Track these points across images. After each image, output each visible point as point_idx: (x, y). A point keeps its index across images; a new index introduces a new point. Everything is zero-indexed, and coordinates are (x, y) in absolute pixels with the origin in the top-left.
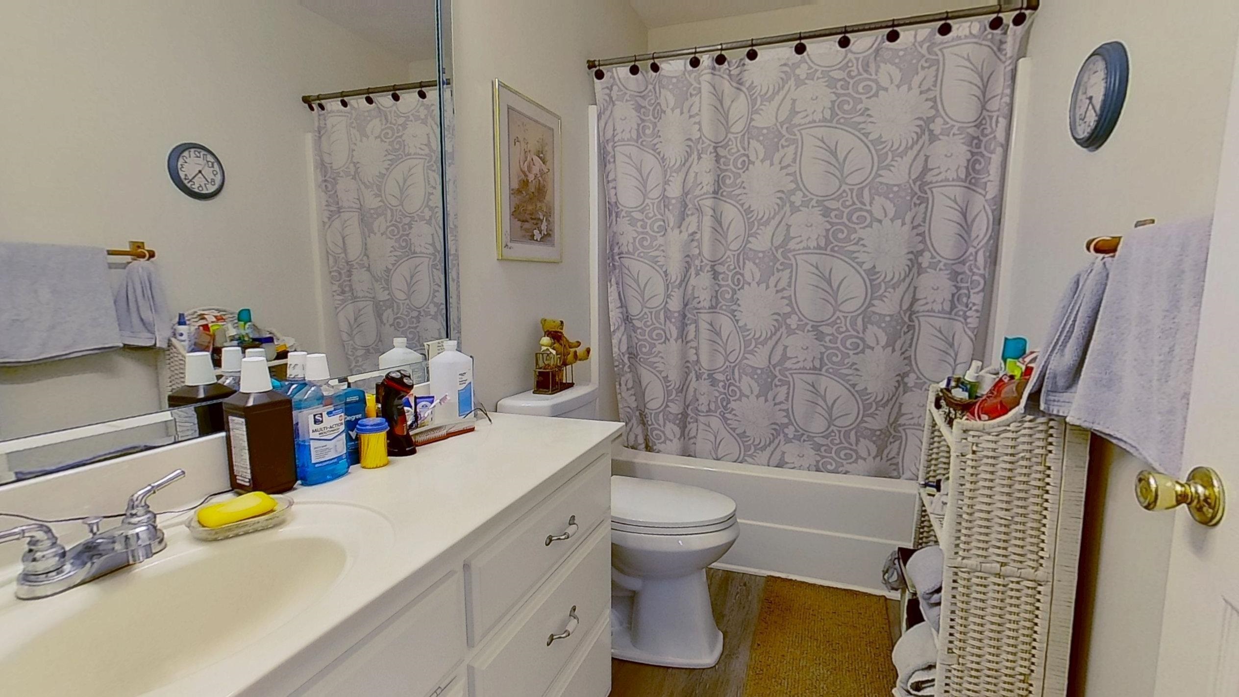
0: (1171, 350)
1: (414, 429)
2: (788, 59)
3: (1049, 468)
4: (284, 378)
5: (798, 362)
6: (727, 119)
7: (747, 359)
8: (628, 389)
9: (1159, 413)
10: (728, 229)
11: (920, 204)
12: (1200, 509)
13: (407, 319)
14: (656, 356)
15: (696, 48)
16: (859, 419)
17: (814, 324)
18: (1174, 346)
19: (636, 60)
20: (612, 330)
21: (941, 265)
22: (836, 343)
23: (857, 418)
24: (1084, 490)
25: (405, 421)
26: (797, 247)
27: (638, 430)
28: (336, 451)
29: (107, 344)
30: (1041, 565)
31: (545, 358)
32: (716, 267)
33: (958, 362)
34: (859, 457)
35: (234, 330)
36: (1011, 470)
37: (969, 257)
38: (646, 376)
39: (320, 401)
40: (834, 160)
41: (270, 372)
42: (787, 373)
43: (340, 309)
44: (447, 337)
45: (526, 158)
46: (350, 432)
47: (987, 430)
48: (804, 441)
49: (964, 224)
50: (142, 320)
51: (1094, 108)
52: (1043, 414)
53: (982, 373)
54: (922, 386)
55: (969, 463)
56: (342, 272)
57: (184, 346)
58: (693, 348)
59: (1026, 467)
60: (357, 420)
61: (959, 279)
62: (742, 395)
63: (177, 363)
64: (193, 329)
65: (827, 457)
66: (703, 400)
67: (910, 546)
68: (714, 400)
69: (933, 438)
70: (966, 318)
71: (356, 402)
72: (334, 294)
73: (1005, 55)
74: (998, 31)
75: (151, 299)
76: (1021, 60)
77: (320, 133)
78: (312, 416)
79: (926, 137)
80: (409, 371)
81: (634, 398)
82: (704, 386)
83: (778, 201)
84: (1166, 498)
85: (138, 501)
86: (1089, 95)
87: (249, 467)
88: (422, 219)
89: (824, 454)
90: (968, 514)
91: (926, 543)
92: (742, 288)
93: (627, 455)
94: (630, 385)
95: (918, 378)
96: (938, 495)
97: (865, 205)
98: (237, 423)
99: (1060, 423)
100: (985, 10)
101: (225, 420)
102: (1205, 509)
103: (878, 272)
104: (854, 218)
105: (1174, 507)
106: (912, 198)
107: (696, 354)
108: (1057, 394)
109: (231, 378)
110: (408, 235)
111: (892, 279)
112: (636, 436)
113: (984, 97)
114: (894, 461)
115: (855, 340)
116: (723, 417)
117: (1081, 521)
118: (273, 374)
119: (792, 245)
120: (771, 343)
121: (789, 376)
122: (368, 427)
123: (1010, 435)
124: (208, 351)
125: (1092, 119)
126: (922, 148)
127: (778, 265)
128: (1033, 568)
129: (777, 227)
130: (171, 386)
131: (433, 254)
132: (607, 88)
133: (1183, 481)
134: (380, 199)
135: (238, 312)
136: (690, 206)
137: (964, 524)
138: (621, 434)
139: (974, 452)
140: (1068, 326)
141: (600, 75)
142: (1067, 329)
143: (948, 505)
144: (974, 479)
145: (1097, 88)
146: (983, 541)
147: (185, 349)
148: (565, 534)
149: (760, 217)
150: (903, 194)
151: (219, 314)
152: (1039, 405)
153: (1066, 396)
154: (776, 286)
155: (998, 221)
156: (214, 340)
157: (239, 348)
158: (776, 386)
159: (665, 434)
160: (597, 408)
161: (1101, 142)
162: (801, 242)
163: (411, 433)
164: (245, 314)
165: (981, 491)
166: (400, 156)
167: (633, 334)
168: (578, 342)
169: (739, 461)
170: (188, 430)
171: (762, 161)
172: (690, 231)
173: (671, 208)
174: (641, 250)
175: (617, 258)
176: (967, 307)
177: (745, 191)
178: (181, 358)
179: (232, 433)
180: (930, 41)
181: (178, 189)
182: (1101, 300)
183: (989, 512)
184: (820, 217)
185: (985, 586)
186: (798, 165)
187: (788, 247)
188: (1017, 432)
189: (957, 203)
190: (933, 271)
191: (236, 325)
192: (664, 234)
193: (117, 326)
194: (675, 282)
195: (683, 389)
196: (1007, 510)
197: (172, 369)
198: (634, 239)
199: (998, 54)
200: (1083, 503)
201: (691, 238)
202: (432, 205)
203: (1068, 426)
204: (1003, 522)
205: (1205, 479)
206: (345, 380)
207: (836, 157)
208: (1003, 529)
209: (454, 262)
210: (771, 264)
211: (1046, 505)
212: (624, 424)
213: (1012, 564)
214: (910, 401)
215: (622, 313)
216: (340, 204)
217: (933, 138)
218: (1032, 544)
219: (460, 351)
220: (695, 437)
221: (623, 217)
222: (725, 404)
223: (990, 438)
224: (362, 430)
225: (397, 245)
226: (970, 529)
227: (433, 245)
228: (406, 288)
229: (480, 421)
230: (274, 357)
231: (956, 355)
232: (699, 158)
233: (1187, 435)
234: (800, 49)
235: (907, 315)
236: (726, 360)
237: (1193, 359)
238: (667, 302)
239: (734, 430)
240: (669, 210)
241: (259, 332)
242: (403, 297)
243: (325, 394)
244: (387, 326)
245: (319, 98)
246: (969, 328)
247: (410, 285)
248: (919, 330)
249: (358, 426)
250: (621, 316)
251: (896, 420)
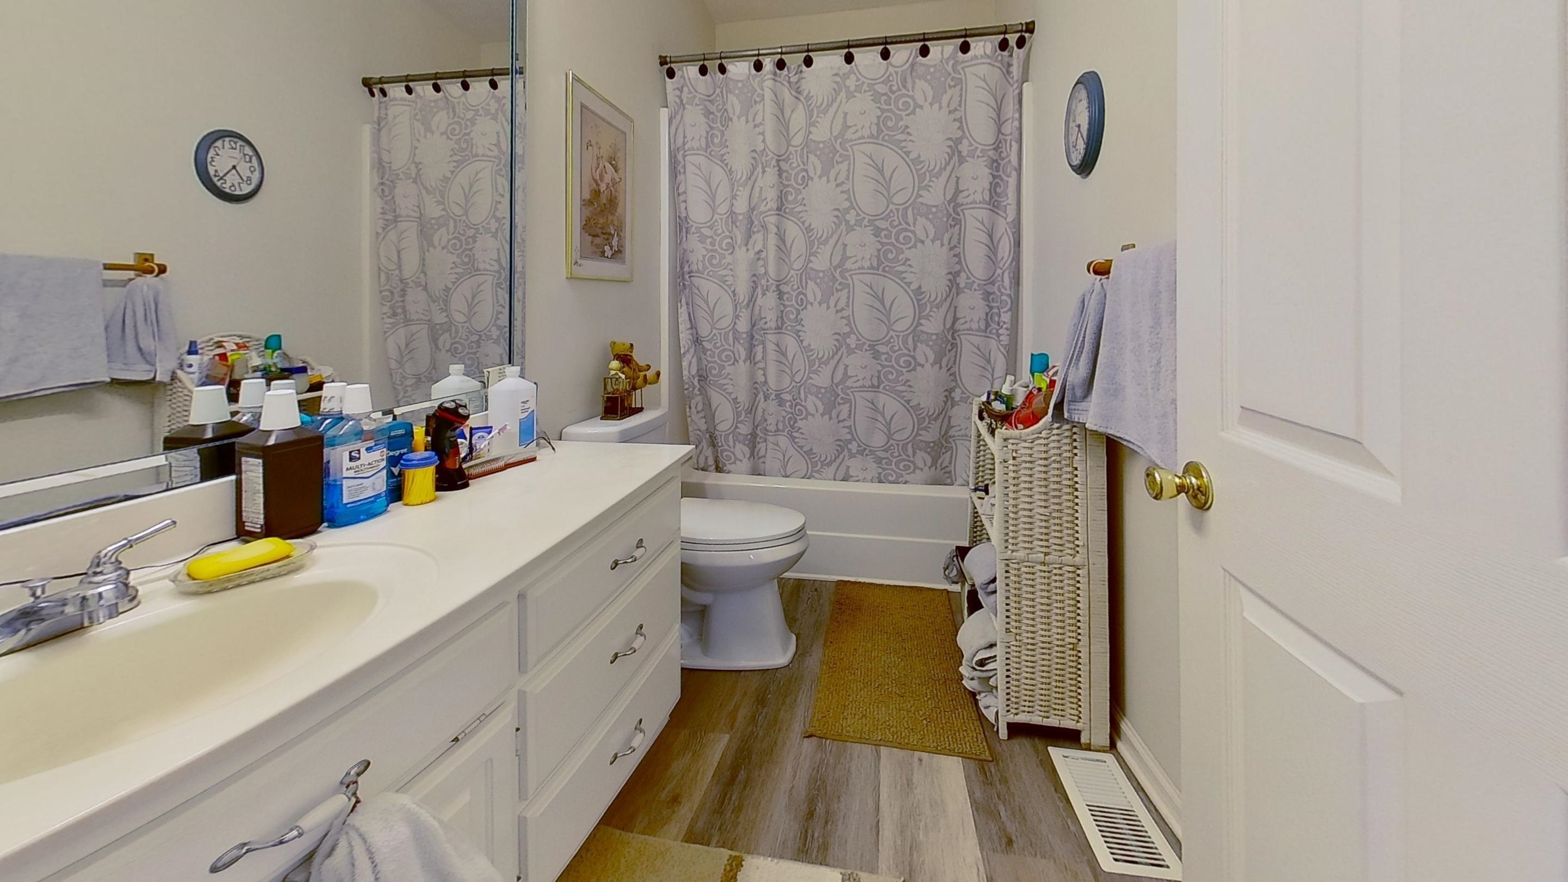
0: (1159, 362)
1: (468, 461)
2: (839, 68)
3: (1076, 469)
5: (858, 380)
6: (787, 130)
7: (811, 378)
8: (698, 412)
9: (1156, 417)
10: (791, 247)
11: (955, 226)
12: (1195, 497)
13: (466, 343)
14: (725, 378)
15: (759, 50)
16: (915, 433)
17: (872, 343)
18: (1160, 358)
19: (704, 59)
20: (682, 352)
21: (975, 286)
22: (891, 362)
23: (913, 431)
24: (1106, 487)
25: (458, 453)
26: (853, 267)
27: (709, 452)
28: (374, 489)
29: (90, 378)
30: (1078, 552)
31: (613, 383)
32: (780, 288)
33: (995, 377)
34: (916, 468)
35: (259, 359)
36: (1045, 472)
37: (997, 277)
38: (716, 398)
39: (359, 436)
40: (882, 178)
42: (848, 391)
43: (390, 333)
44: (510, 363)
45: (598, 164)
46: (393, 469)
47: (1023, 438)
48: (867, 455)
49: (991, 246)
50: (141, 350)
51: (1082, 136)
53: (1015, 386)
54: (966, 400)
55: (1011, 468)
56: (395, 291)
58: (761, 369)
59: (1058, 469)
60: (401, 455)
61: (990, 299)
62: (808, 413)
63: (181, 400)
65: (888, 469)
66: (771, 420)
67: (966, 544)
68: (782, 419)
69: (979, 447)
70: (998, 335)
71: (402, 436)
72: (384, 316)
73: (1013, 78)
74: (1006, 53)
75: (155, 324)
76: (1025, 84)
77: (379, 125)
78: (347, 452)
79: (956, 158)
80: (465, 400)
81: (704, 420)
82: (772, 406)
83: (835, 220)
84: (1169, 490)
85: (107, 558)
86: (1077, 122)
87: (262, 511)
88: (488, 230)
89: (885, 466)
90: (1013, 512)
91: (980, 540)
92: (805, 308)
93: (698, 477)
94: (700, 407)
95: (963, 393)
96: (986, 497)
97: (910, 226)
98: (252, 465)
99: (1080, 427)
100: (995, 30)
101: (237, 461)
102: (1199, 496)
103: (924, 293)
104: (902, 241)
105: (1176, 496)
106: (948, 220)
107: (764, 375)
108: (1077, 401)
109: (250, 415)
110: (471, 250)
111: (936, 299)
112: (706, 458)
113: (999, 120)
114: (947, 470)
115: (907, 358)
116: (791, 436)
117: (1106, 512)
119: (848, 265)
120: (833, 363)
121: (850, 394)
122: (414, 462)
123: (1042, 441)
124: (224, 385)
125: (1081, 147)
126: (953, 169)
127: (836, 285)
128: (1071, 555)
129: (835, 246)
130: (169, 426)
131: (498, 271)
132: (678, 89)
133: (1180, 474)
134: (442, 207)
135: (265, 338)
136: (756, 223)
137: (1011, 522)
138: (691, 457)
139: (1014, 458)
140: (1080, 342)
141: (671, 74)
142: (1079, 345)
143: (996, 506)
144: (1016, 482)
145: (1083, 117)
146: (1028, 536)
147: (194, 383)
148: (632, 557)
149: (819, 236)
150: (940, 215)
151: (241, 341)
152: (1062, 412)
153: (1084, 403)
154: (835, 306)
155: (1018, 243)
156: (232, 371)
157: (263, 380)
158: (839, 404)
159: (734, 455)
160: (667, 431)
161: (1089, 170)
162: (856, 261)
163: (464, 466)
164: (274, 340)
165: (1023, 492)
166: (467, 157)
167: (703, 356)
168: (648, 365)
169: (807, 476)
170: (186, 475)
171: (820, 177)
172: (756, 250)
173: (738, 225)
174: (711, 269)
175: (687, 277)
176: (999, 325)
177: (805, 208)
178: (187, 393)
179: (244, 476)
180: (954, 59)
181: (204, 188)
182: (1103, 318)
183: (1031, 510)
184: (872, 236)
185: (1033, 574)
186: (851, 183)
187: (845, 267)
188: (1047, 438)
189: (984, 225)
190: (969, 291)
191: (262, 354)
192: (732, 252)
193: (105, 356)
194: (743, 301)
195: (752, 409)
196: (1045, 507)
198: (704, 257)
199: (1008, 76)
201: (757, 256)
202: (498, 215)
204: (1043, 517)
205: (1195, 469)
207: (883, 175)
208: (1044, 524)
210: (831, 284)
211: (1076, 500)
212: (694, 446)
213: (1054, 553)
214: (957, 413)
215: (692, 334)
216: (398, 212)
217: (962, 160)
218: (1069, 535)
219: (523, 378)
220: (764, 456)
221: (693, 233)
222: (792, 423)
223: (1026, 445)
224: (406, 465)
225: (459, 261)
226: (1016, 525)
227: (498, 260)
228: (466, 311)
229: (543, 451)
230: (306, 389)
231: (993, 371)
232: (764, 172)
234: (849, 59)
235: (950, 334)
236: (792, 380)
238: (735, 323)
239: (801, 447)
240: (736, 227)
242: (463, 319)
243: (365, 428)
244: (443, 351)
245: (381, 81)
246: (1002, 345)
247: (470, 307)
248: (961, 347)
249: (402, 462)
250: (691, 337)
251: (946, 433)
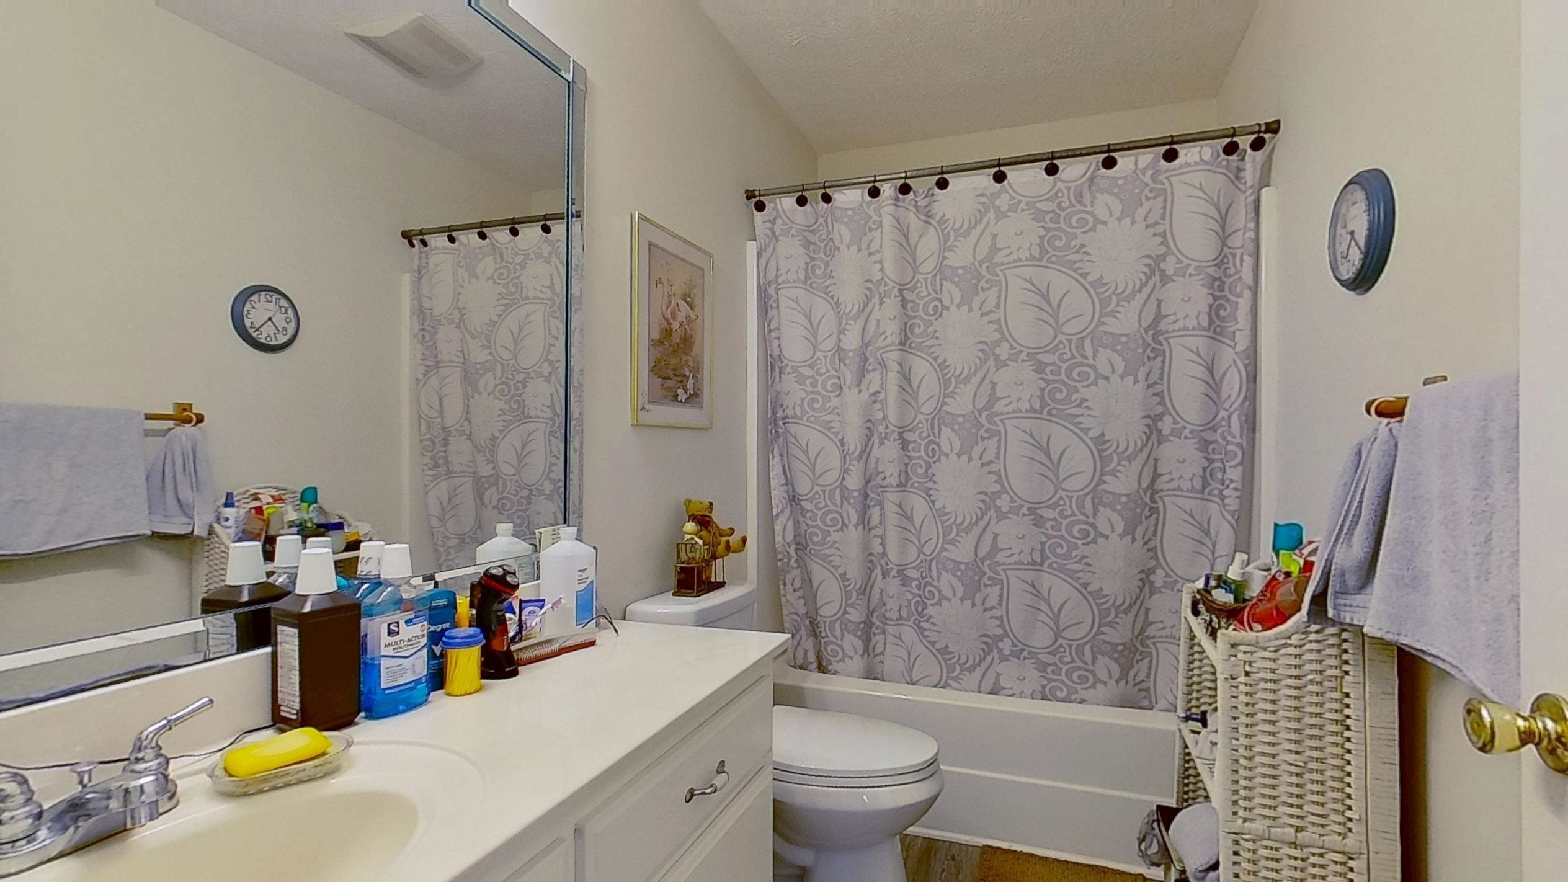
0: (1488, 540)
1: (517, 642)
2: (985, 188)
3: (1347, 695)
4: (353, 575)
5: (1013, 554)
6: (914, 256)
7: (946, 550)
8: (795, 590)
9: (1483, 621)
10: (919, 387)
11: (1155, 358)
12: (1553, 752)
13: (515, 499)
14: (831, 547)
15: (875, 176)
16: (1095, 630)
17: (1031, 505)
18: (1491, 533)
19: (803, 190)
20: (774, 514)
21: (1186, 432)
22: (1060, 531)
23: (1092, 627)
24: (1397, 726)
25: (506, 632)
26: (1006, 410)
27: (808, 644)
28: (414, 672)
29: (131, 531)
30: (1350, 830)
31: (688, 549)
32: (904, 435)
33: (1216, 555)
34: (1097, 680)
35: (295, 513)
36: (1297, 698)
37: (1220, 421)
38: (818, 572)
39: (397, 606)
40: (1047, 305)
41: (336, 567)
42: (998, 569)
43: (431, 486)
44: (565, 523)
45: (670, 302)
46: (434, 647)
47: (1261, 645)
48: (1025, 658)
49: (1211, 383)
50: (179, 501)
51: (1357, 244)
52: (1333, 623)
53: (1249, 569)
54: (1173, 585)
55: (1242, 688)
56: (436, 440)
57: (229, 534)
58: (878, 536)
59: (1317, 694)
60: (444, 630)
61: (1210, 450)
62: (942, 597)
63: (218, 556)
64: (242, 512)
65: (1055, 680)
66: (892, 604)
67: (1172, 803)
68: (906, 604)
69: (1192, 655)
70: (1222, 498)
71: (444, 607)
72: (425, 467)
73: (1245, 183)
74: (1234, 157)
75: (193, 475)
76: (1264, 190)
77: (419, 273)
78: (386, 625)
79: (1156, 278)
80: (514, 567)
81: (802, 601)
82: (893, 586)
83: (980, 354)
84: (1506, 737)
85: (148, 741)
86: (1350, 229)
87: (298, 694)
88: (540, 375)
89: (1052, 676)
90: (1246, 758)
91: (1194, 799)
92: (939, 460)
93: (794, 678)
94: (797, 584)
95: (1167, 575)
96: (1204, 731)
97: (1087, 359)
98: (287, 635)
99: (1355, 635)
100: (1216, 134)
101: (272, 630)
102: (1560, 751)
103: (1108, 441)
104: (1075, 374)
105: (1518, 748)
106: (1144, 351)
107: (882, 544)
108: (1349, 597)
109: (285, 576)
110: (520, 395)
111: (1126, 449)
112: (806, 652)
113: (1224, 232)
114: (1144, 686)
115: (1083, 526)
116: (920, 627)
117: (1397, 768)
118: (339, 570)
119: (998, 407)
120: (977, 530)
121: (1002, 573)
122: (457, 640)
123: (1291, 650)
124: (259, 541)
125: (1356, 257)
126: (1153, 290)
127: (982, 432)
128: (1340, 834)
129: (979, 385)
130: (206, 586)
131: (551, 419)
132: (769, 221)
133: (1526, 714)
134: (488, 351)
135: (301, 490)
136: (871, 360)
137: (1242, 772)
138: (786, 650)
139: (1247, 674)
140: (1353, 509)
141: (760, 207)
142: (1352, 512)
143: (1219, 746)
144: (1249, 710)
145: (1359, 221)
146: (1270, 797)
147: (229, 538)
148: (711, 786)
149: (957, 373)
150: (1133, 345)
151: (277, 494)
152: (1326, 611)
153: (1359, 599)
154: (980, 458)
155: (1253, 378)
156: (268, 526)
157: (299, 537)
158: (986, 586)
159: (843, 650)
160: (755, 614)
161: (1370, 284)
162: (1010, 403)
163: (513, 648)
164: (310, 493)
165: (1261, 727)
166: (516, 301)
167: (801, 519)
168: (731, 529)
169: (941, 685)
170: (223, 644)
171: (958, 306)
172: (872, 390)
173: (847, 362)
174: (811, 413)
175: (781, 423)
176: (1223, 484)
177: (938, 342)
178: (224, 549)
179: (279, 648)
180: (1153, 168)
181: (240, 339)
182: (1392, 475)
183: (1274, 756)
184: (1033, 373)
185: (1277, 860)
186: (1002, 311)
187: (994, 410)
188: (1301, 646)
189: (1200, 356)
190: (1177, 439)
191: (297, 507)
192: (840, 394)
193: (147, 508)
194: (854, 453)
195: (866, 589)
196: (1297, 753)
197: (211, 563)
198: (803, 399)
199: (1237, 183)
200: (1397, 743)
201: (873, 398)
202: (552, 359)
203: (1366, 639)
204: (1293, 769)
205: (1554, 710)
206: (431, 577)
207: (1049, 302)
208: (1294, 779)
209: (577, 428)
210: (974, 430)
211: (1348, 745)
212: (790, 635)
213: (1311, 828)
214: (1159, 604)
215: (787, 492)
216: (439, 358)
217: (1165, 279)
218: (1335, 801)
219: (580, 541)
220: (882, 653)
221: (789, 373)
222: (920, 609)
223: (1266, 654)
224: (449, 644)
225: (507, 407)
226: (1250, 779)
227: (552, 407)
228: (515, 462)
229: (604, 632)
230: (343, 548)
231: (1214, 546)
232: (882, 303)
233: (1522, 650)
234: (1000, 177)
235: (1148, 495)
236: (921, 552)
237: (1518, 551)
238: (844, 479)
239: (933, 643)
240: (845, 365)
241: (326, 517)
242: (511, 471)
243: (405, 596)
244: (490, 508)
245: (421, 232)
246: (1227, 511)
247: (520, 458)
248: (1165, 513)
249: (444, 639)
250: (786, 495)
251: (1143, 630)
